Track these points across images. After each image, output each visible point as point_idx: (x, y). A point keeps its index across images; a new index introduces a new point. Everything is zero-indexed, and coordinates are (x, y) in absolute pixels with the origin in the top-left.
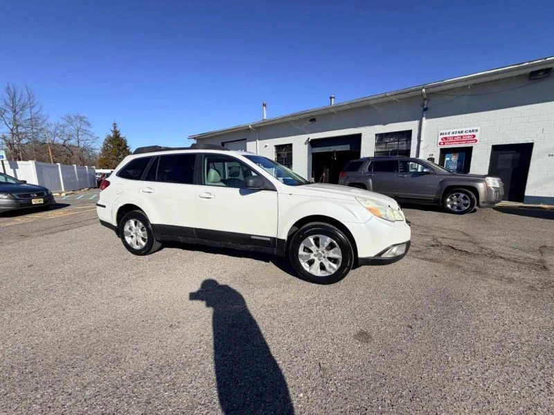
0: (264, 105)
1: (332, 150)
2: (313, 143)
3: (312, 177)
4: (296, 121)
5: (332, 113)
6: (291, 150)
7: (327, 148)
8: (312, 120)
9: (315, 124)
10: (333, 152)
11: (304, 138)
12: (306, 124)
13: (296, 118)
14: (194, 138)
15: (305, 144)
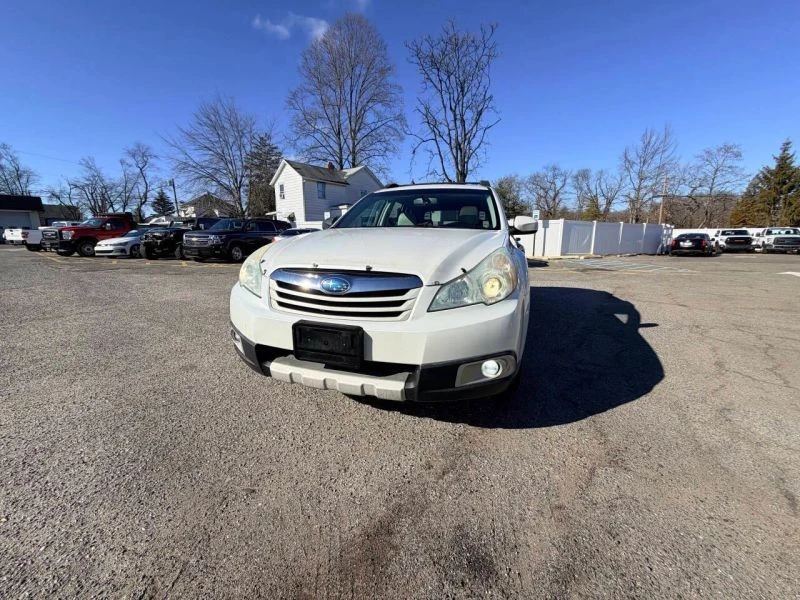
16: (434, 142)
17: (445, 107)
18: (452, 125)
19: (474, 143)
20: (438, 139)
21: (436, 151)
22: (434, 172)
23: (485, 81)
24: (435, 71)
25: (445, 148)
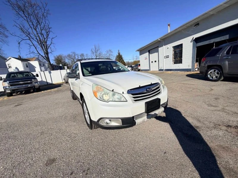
0: (169, 25)
1: (212, 42)
2: (197, 40)
3: (197, 61)
4: (185, 29)
5: (213, 15)
6: (182, 48)
7: (208, 41)
8: (197, 25)
9: (198, 27)
10: (213, 43)
11: (190, 38)
12: (192, 29)
13: (185, 27)
14: (138, 51)
15: (191, 42)
16: (30, 41)
17: (31, 28)
18: (37, 35)
19: (48, 43)
20: (31, 39)
21: (31, 44)
22: (33, 53)
23: (47, 22)
24: (22, 12)
25: (35, 43)
